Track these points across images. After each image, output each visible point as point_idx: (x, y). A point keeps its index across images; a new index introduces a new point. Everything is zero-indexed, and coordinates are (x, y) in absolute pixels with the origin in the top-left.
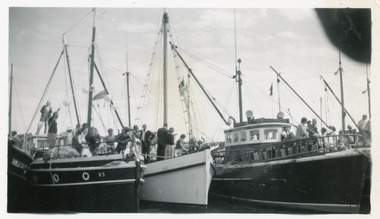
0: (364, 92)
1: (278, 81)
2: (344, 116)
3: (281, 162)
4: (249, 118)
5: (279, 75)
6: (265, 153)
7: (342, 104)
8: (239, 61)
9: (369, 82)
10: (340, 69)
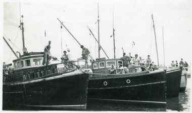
0: (111, 36)
1: (61, 27)
2: (99, 50)
3: (37, 81)
4: (24, 53)
5: (62, 23)
6: (29, 75)
7: (99, 42)
8: (22, 16)
9: (114, 30)
10: (98, 21)
